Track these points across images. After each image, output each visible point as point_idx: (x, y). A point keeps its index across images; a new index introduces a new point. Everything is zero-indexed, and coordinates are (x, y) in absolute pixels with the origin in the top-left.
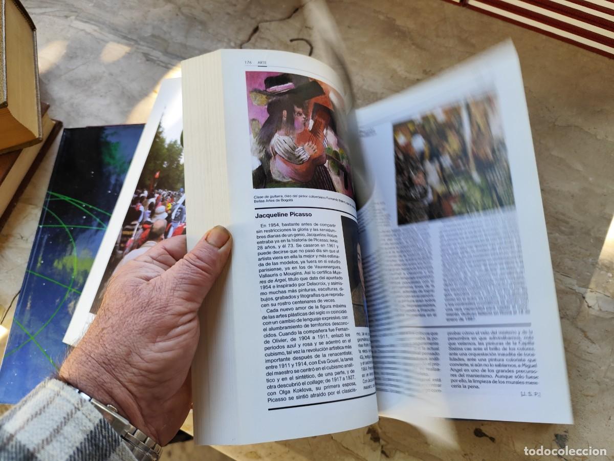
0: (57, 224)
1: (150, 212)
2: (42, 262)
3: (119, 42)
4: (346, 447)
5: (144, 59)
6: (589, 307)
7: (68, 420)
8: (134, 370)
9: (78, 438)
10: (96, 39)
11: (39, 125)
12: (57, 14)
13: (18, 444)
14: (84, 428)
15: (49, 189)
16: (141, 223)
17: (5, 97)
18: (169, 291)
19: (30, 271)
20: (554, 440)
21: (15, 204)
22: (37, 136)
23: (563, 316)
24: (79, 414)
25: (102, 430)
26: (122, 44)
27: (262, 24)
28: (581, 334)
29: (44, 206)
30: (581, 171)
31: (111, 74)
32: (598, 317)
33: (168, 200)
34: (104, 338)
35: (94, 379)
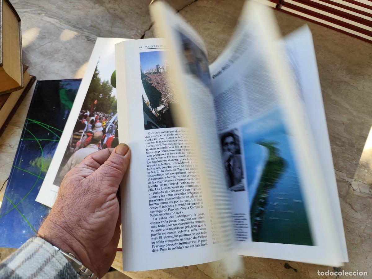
0: (32, 138)
1: (91, 125)
2: (22, 161)
3: (71, 30)
4: (206, 274)
5: (86, 40)
6: (354, 190)
7: (48, 262)
8: (84, 230)
9: (53, 274)
10: (57, 27)
11: (21, 78)
12: (34, 12)
13: (17, 277)
14: (57, 268)
15: (27, 117)
16: (86, 132)
17: (1, 61)
18: (99, 181)
19: (15, 167)
21: (7, 126)
22: (20, 85)
24: (54, 259)
25: (67, 270)
26: (73, 30)
28: (349, 206)
29: (24, 127)
30: (349, 109)
31: (66, 49)
32: (359, 196)
34: (63, 213)
35: (60, 238)
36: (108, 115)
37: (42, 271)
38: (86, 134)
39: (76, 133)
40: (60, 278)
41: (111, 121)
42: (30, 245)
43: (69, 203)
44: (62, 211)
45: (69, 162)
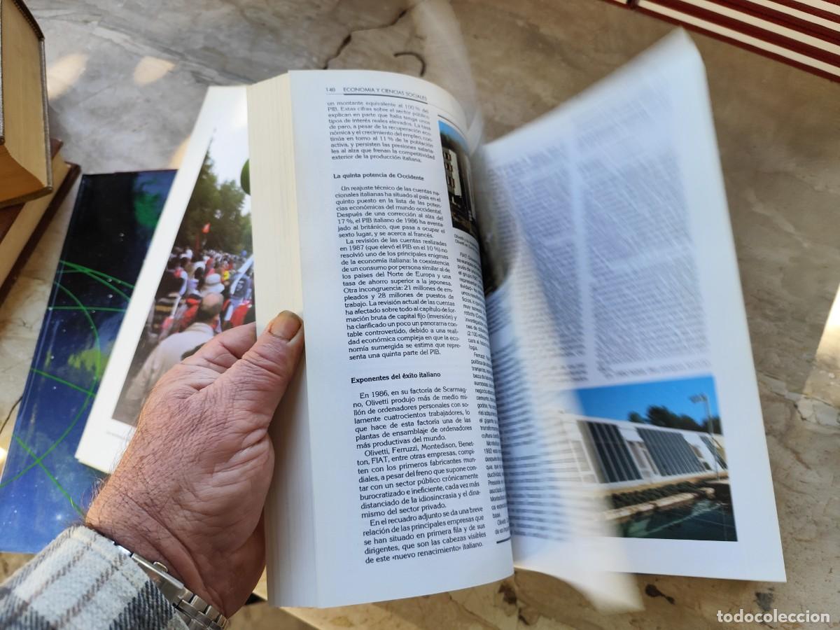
0: (73, 306)
1: (197, 281)
2: (53, 357)
3: (158, 57)
4: (470, 610)
5: (193, 80)
6: (803, 419)
7: (103, 582)
8: (187, 513)
9: (115, 607)
10: (127, 52)
11: (47, 169)
12: (74, 17)
13: (34, 616)
14: (124, 595)
15: (62, 258)
16: (184, 297)
18: (227, 401)
19: (35, 371)
20: (754, 601)
21: (15, 278)
22: (45, 184)
23: (769, 432)
24: (117, 574)
25: (148, 598)
26: (162, 58)
27: (356, 32)
28: (792, 456)
29: (55, 280)
30: (793, 234)
31: (147, 101)
32: (816, 432)
33: (224, 266)
34: (144, 472)
35: (134, 527)
36: (234, 256)
37: (91, 601)
38: (184, 301)
39: (163, 300)
40: (132, 616)
41: (243, 270)
42: (62, 545)
43: (156, 449)
44: (140, 465)
45: (147, 365)
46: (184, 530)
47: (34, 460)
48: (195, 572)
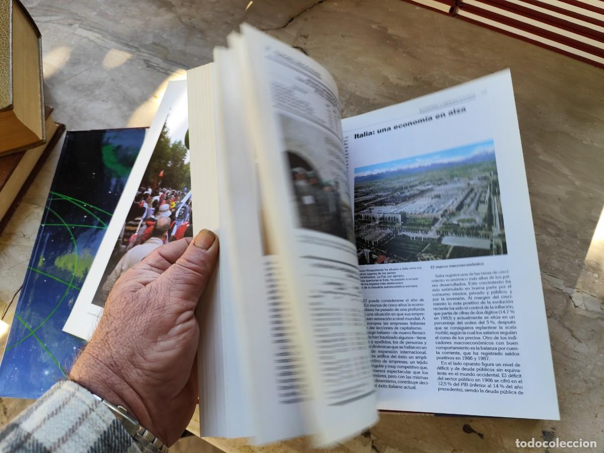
0: (59, 223)
1: (154, 209)
2: (44, 259)
3: (120, 49)
5: (145, 66)
6: (576, 307)
7: (83, 420)
8: (139, 371)
9: (92, 438)
10: (98, 45)
11: (42, 128)
12: (62, 22)
13: (35, 443)
14: (98, 429)
15: (52, 189)
16: (145, 220)
17: (11, 101)
19: (31, 269)
20: (541, 437)
21: (18, 203)
22: (41, 138)
23: (550, 315)
24: (93, 415)
25: (114, 431)
26: (124, 51)
28: (568, 333)
29: (46, 205)
30: (568, 175)
31: (113, 80)
32: (585, 317)
33: (172, 198)
34: (109, 342)
35: (104, 381)
36: (179, 191)
37: (75, 433)
38: (145, 223)
39: (131, 222)
40: (103, 444)
42: (55, 394)
43: (117, 327)
44: (106, 338)
45: (118, 267)
46: (137, 383)
47: (30, 332)
48: (146, 413)
